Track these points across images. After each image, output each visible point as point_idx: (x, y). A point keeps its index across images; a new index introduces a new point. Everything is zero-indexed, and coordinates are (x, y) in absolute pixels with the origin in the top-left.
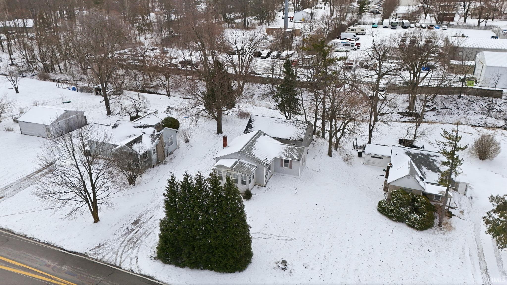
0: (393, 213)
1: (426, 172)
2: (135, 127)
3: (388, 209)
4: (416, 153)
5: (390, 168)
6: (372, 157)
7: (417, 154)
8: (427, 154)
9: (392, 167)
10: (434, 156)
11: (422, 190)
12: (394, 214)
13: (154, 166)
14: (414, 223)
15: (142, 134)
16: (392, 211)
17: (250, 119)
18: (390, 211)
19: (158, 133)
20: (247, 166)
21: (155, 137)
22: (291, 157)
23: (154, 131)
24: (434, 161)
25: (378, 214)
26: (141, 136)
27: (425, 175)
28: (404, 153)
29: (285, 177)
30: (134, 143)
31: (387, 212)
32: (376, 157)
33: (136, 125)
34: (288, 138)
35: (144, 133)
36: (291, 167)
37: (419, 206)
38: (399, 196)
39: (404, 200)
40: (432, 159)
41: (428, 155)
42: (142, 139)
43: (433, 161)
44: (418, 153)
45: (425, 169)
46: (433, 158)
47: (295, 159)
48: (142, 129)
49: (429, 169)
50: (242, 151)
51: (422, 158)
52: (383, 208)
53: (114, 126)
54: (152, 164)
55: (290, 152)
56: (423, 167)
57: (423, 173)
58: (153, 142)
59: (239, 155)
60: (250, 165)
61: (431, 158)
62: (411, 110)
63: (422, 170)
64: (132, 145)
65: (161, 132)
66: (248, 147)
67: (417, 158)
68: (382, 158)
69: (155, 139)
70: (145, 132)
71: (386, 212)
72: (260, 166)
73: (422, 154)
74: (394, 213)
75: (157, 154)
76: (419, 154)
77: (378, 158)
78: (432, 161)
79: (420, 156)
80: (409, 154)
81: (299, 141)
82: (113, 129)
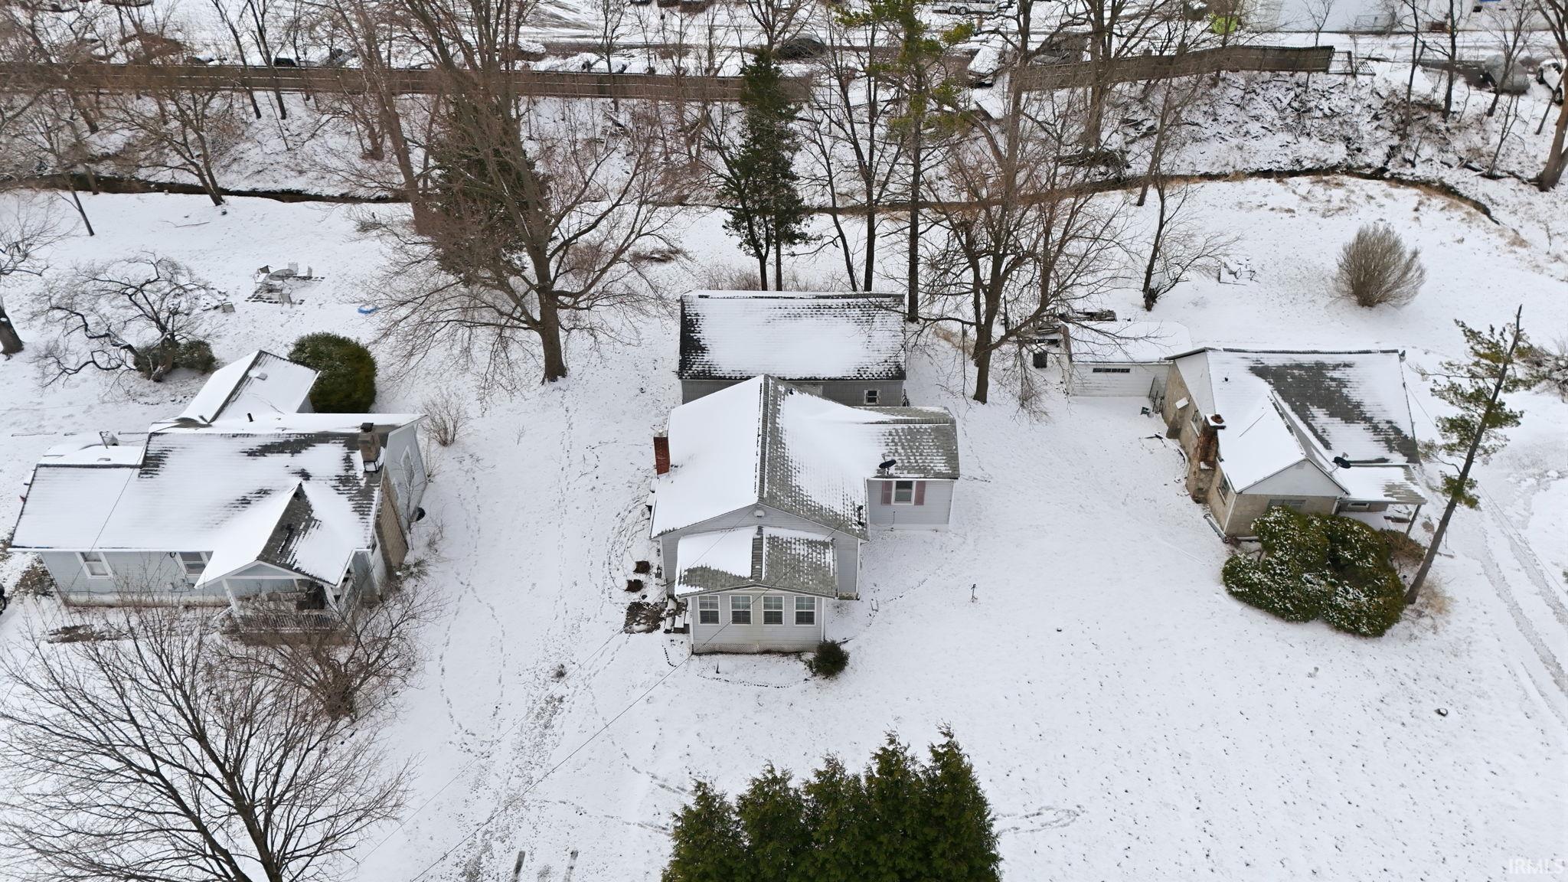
0: (1285, 597)
1: (1325, 427)
2: (252, 453)
3: (1270, 588)
4: (1281, 364)
5: (1220, 432)
6: (1095, 370)
7: (1285, 366)
8: (1317, 364)
9: (1223, 428)
10: (1336, 367)
11: (1339, 494)
12: (1291, 602)
13: (382, 599)
14: (1358, 619)
15: (298, 480)
16: (1284, 593)
17: (684, 316)
18: (1278, 592)
19: (371, 467)
20: (802, 550)
21: (363, 483)
22: (923, 470)
23: (347, 459)
24: (1341, 383)
25: (1237, 607)
26: (299, 495)
27: (1325, 436)
28: (1246, 370)
29: (897, 533)
30: (289, 541)
31: (1266, 598)
32: (1108, 370)
33: (253, 444)
34: (853, 374)
35: (305, 475)
36: (920, 501)
37: (1356, 560)
38: (1294, 540)
39: (1310, 549)
40: (1333, 379)
41: (1321, 367)
42: (308, 508)
43: (1337, 386)
44: (1288, 363)
45: (1320, 416)
46: (1336, 374)
47: (938, 475)
48: (285, 458)
49: (1331, 415)
50: (765, 495)
51: (1305, 379)
52: (1250, 586)
53: (144, 464)
54: (373, 591)
55: (911, 448)
56: (1314, 410)
57: (1320, 431)
58: (361, 510)
59: (760, 513)
60: (811, 543)
61: (1329, 375)
62: (1090, 146)
63: (1313, 423)
64: (285, 552)
65: (381, 461)
66: (773, 469)
67: (1290, 384)
68: (1128, 371)
69: (366, 494)
70: (309, 470)
71: (1262, 597)
72: (843, 537)
73: (1299, 366)
74: (1291, 599)
75: (383, 548)
76: (1292, 367)
77: (1115, 371)
78: (1334, 384)
79: (1296, 372)
80: (1261, 371)
81: (893, 378)
82: (147, 481)
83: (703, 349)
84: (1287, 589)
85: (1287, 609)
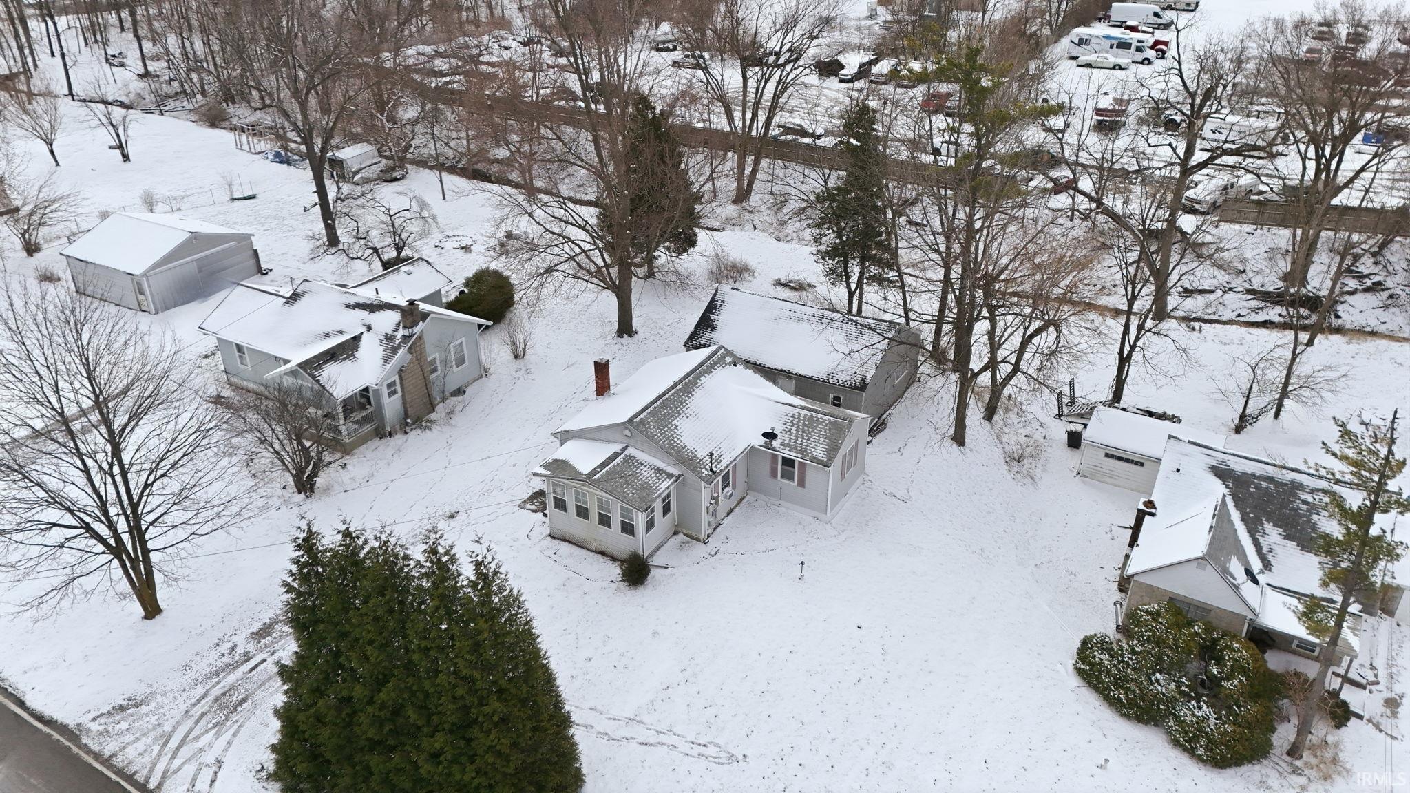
0: (1122, 687)
1: (1274, 547)
2: (348, 306)
3: (1108, 673)
4: (1249, 471)
5: (1147, 518)
6: (1107, 455)
7: (1253, 475)
8: (1292, 482)
9: (1153, 515)
11: (1250, 616)
12: (1126, 693)
13: (390, 435)
14: (1196, 738)
15: (364, 329)
16: (1121, 681)
17: (713, 300)
18: (1116, 679)
19: (407, 333)
20: (647, 473)
21: (397, 342)
22: (803, 452)
23: (398, 324)
24: (1313, 509)
25: (1074, 681)
26: (356, 339)
27: (1269, 556)
28: (1205, 467)
29: (783, 509)
30: (326, 362)
31: (1103, 682)
32: (1120, 459)
33: (353, 300)
34: (821, 375)
35: (369, 328)
36: (802, 483)
37: (1222, 679)
38: (1154, 633)
39: (1170, 648)
40: (1305, 502)
41: (1296, 486)
42: (356, 348)
43: (1308, 510)
44: (1258, 473)
45: (1273, 535)
46: (1311, 499)
47: (813, 459)
48: (365, 314)
49: (1287, 537)
50: (637, 420)
51: (1270, 495)
52: (1092, 664)
53: (290, 298)
54: (384, 428)
55: (803, 431)
56: (1268, 527)
57: (1265, 550)
58: (386, 360)
59: (628, 433)
60: (658, 470)
61: (1303, 497)
62: (1293, 287)
63: (1261, 539)
64: (319, 367)
65: (417, 330)
66: (665, 405)
67: (1251, 494)
68: (1142, 464)
69: (395, 350)
70: (373, 326)
71: (1098, 678)
72: (691, 477)
73: (1270, 479)
74: (1127, 690)
75: (403, 396)
76: (1260, 478)
77: (1127, 461)
78: (1304, 507)
79: (1264, 484)
80: (1221, 473)
81: (856, 388)
82: (286, 308)
83: (713, 328)
84: (1125, 679)
85: (1119, 700)
